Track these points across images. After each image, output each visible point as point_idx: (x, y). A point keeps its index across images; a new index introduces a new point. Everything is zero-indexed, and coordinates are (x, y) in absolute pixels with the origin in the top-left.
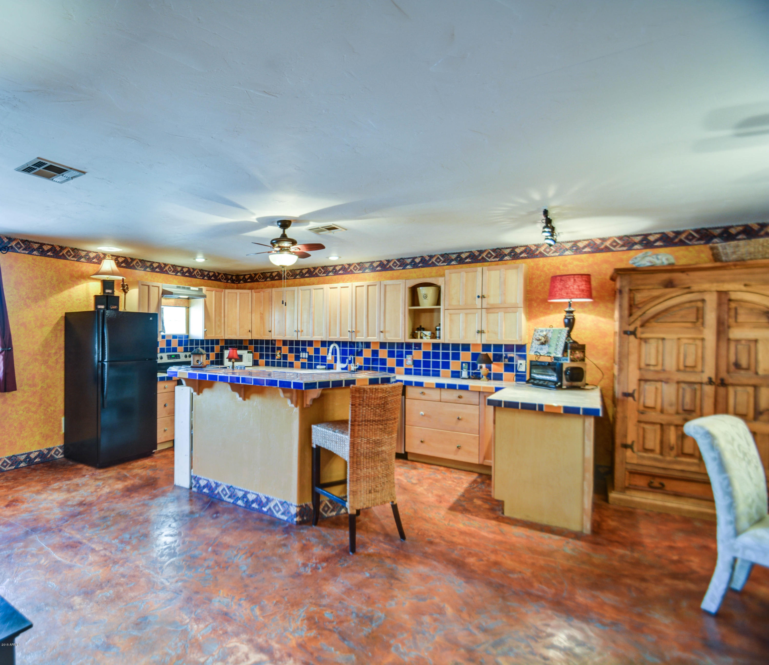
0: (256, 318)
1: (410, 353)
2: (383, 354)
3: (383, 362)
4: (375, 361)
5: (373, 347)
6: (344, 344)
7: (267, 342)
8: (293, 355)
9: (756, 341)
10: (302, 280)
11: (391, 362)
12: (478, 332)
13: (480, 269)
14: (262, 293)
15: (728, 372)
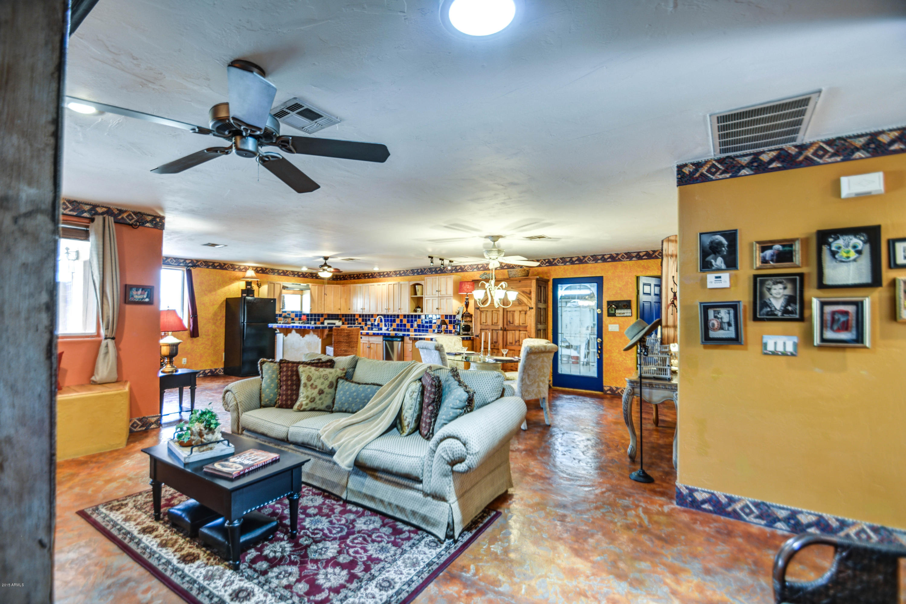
0: (343, 301)
1: (416, 320)
2: (405, 321)
3: (405, 325)
4: (401, 325)
5: (401, 318)
6: (384, 316)
7: (351, 315)
8: (364, 323)
9: (514, 311)
10: (369, 280)
11: (408, 326)
12: (437, 309)
13: (437, 277)
14: (346, 287)
15: (507, 325)
